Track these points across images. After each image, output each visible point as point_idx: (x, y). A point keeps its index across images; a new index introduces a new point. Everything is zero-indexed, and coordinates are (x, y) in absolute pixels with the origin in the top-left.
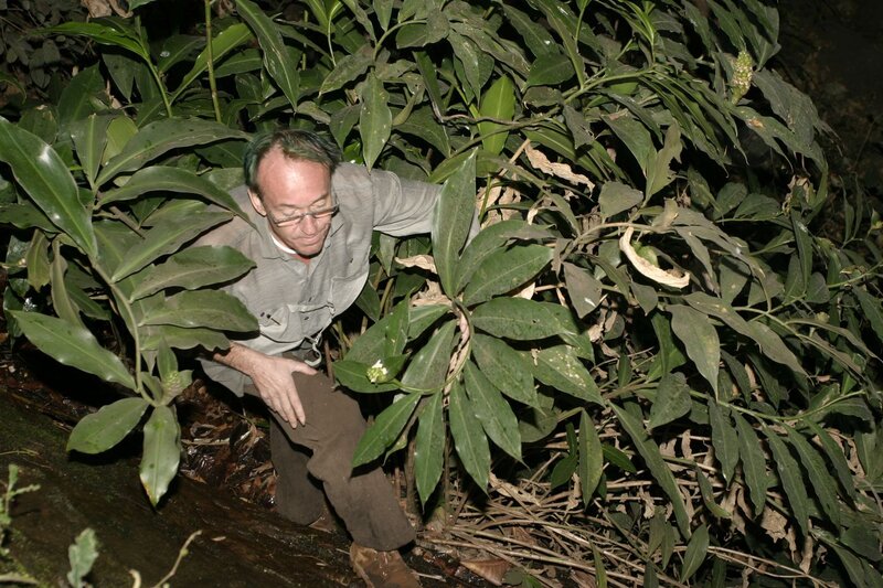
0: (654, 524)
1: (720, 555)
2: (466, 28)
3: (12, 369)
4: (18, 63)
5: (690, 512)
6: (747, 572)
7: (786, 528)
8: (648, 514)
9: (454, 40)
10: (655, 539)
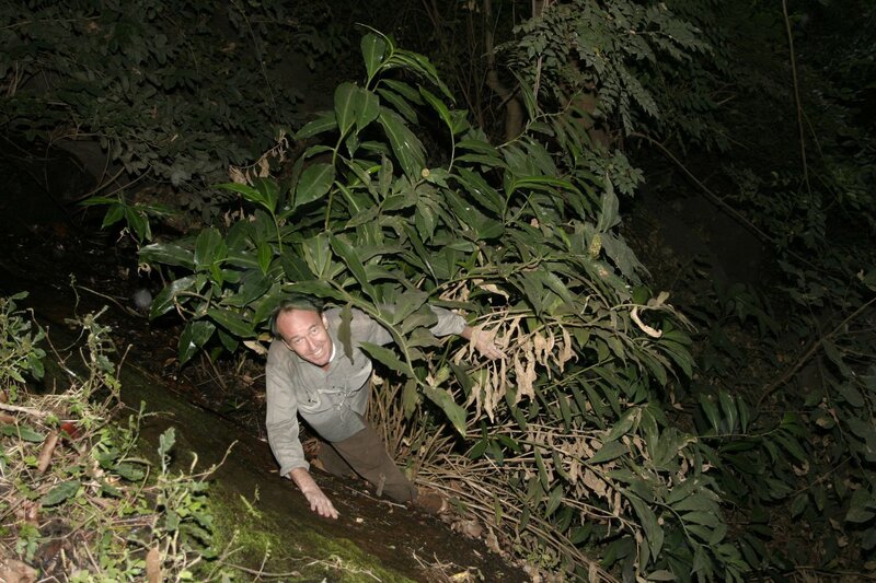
0: (531, 483)
1: (568, 504)
2: (428, 201)
3: (175, 378)
4: (196, 210)
5: (550, 478)
6: (583, 514)
7: (606, 490)
8: (527, 478)
9: (419, 205)
10: (530, 494)
